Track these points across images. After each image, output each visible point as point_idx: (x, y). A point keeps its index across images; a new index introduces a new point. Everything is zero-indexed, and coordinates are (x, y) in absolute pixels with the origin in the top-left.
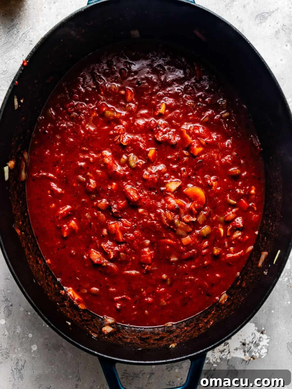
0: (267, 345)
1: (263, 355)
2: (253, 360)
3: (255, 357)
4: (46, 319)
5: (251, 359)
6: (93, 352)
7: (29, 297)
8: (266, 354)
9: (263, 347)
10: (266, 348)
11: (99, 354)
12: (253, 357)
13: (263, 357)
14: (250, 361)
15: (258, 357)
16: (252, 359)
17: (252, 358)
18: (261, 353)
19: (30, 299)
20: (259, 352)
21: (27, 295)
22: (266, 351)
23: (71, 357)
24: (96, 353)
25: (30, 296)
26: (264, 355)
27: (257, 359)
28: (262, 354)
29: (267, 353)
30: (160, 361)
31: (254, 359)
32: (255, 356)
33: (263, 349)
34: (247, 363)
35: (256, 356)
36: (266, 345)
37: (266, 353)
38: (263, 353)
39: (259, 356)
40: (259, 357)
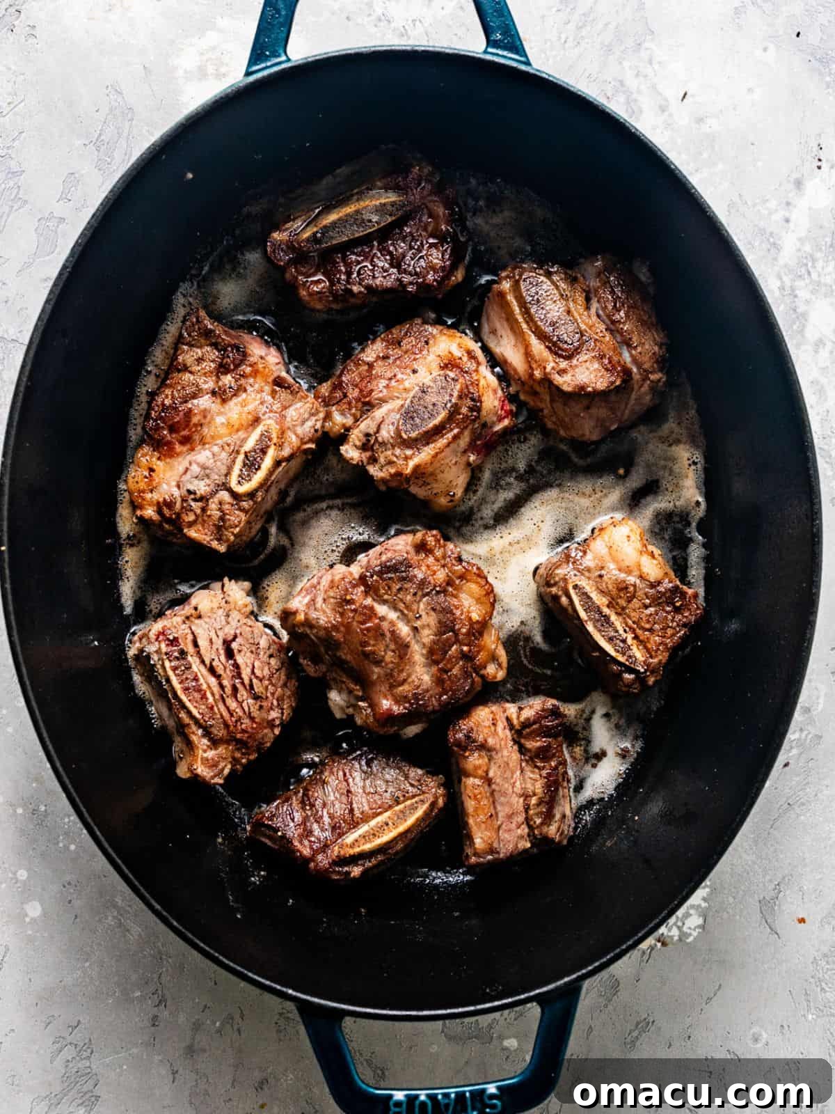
0: (704, 905)
1: (690, 935)
2: (664, 948)
3: (668, 940)
4: (158, 907)
5: (656, 945)
6: (284, 989)
7: (110, 850)
8: (700, 930)
9: (692, 912)
10: (700, 916)
11: (299, 995)
12: (662, 939)
13: (690, 939)
14: (653, 952)
15: (676, 938)
16: (659, 945)
17: (659, 941)
18: (685, 929)
19: (114, 855)
20: (680, 924)
21: (106, 845)
22: (700, 921)
23: (140, 935)
24: (290, 991)
25: (113, 848)
26: (695, 934)
27: (673, 944)
28: (689, 931)
29: (703, 927)
30: (460, 1010)
31: (664, 944)
32: (668, 936)
33: (691, 915)
34: (646, 957)
35: (672, 937)
36: (699, 906)
37: (699, 927)
38: (690, 928)
39: (679, 936)
40: (680, 940)
